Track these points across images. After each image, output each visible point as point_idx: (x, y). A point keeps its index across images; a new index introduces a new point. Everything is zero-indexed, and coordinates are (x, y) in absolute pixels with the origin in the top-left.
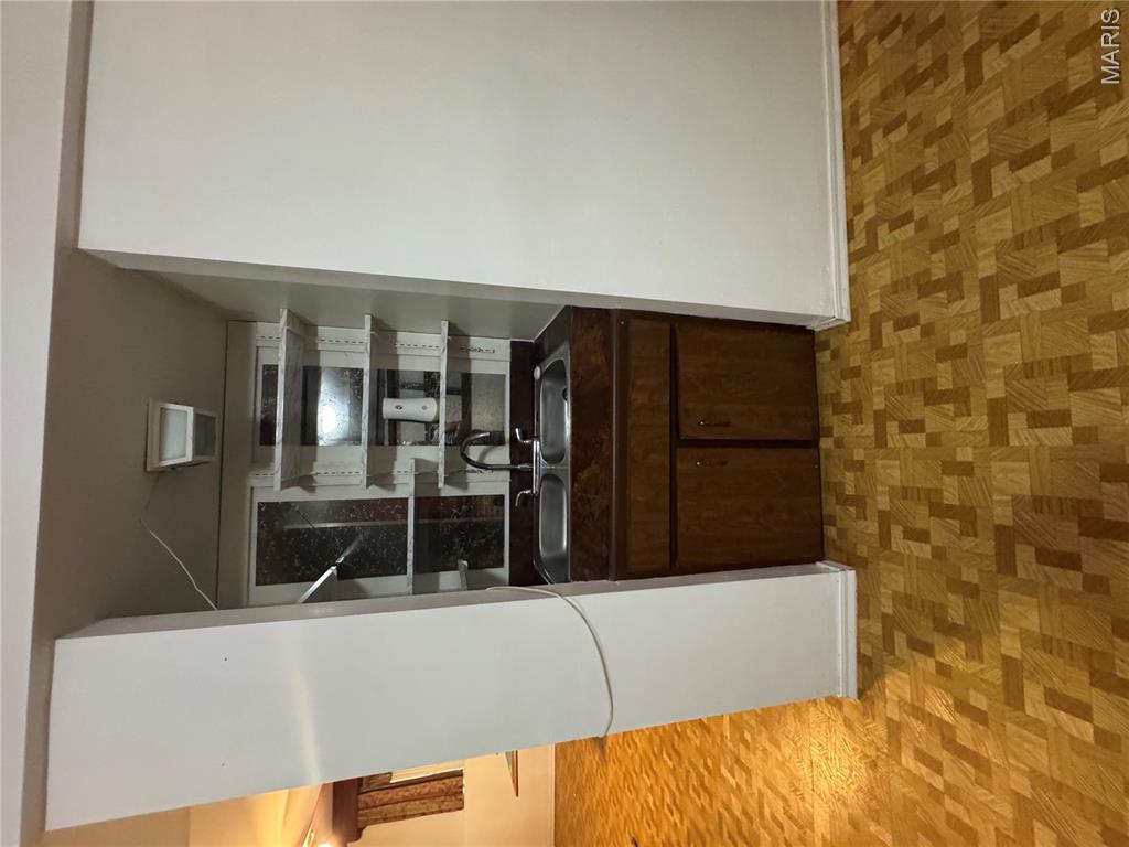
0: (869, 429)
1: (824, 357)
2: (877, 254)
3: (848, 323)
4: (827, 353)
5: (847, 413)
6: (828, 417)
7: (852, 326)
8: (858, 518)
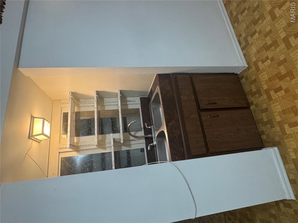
0: (265, 96)
1: (243, 81)
2: (250, 45)
3: (248, 68)
4: (244, 79)
5: (256, 94)
6: (251, 99)
7: (249, 68)
8: (272, 128)
